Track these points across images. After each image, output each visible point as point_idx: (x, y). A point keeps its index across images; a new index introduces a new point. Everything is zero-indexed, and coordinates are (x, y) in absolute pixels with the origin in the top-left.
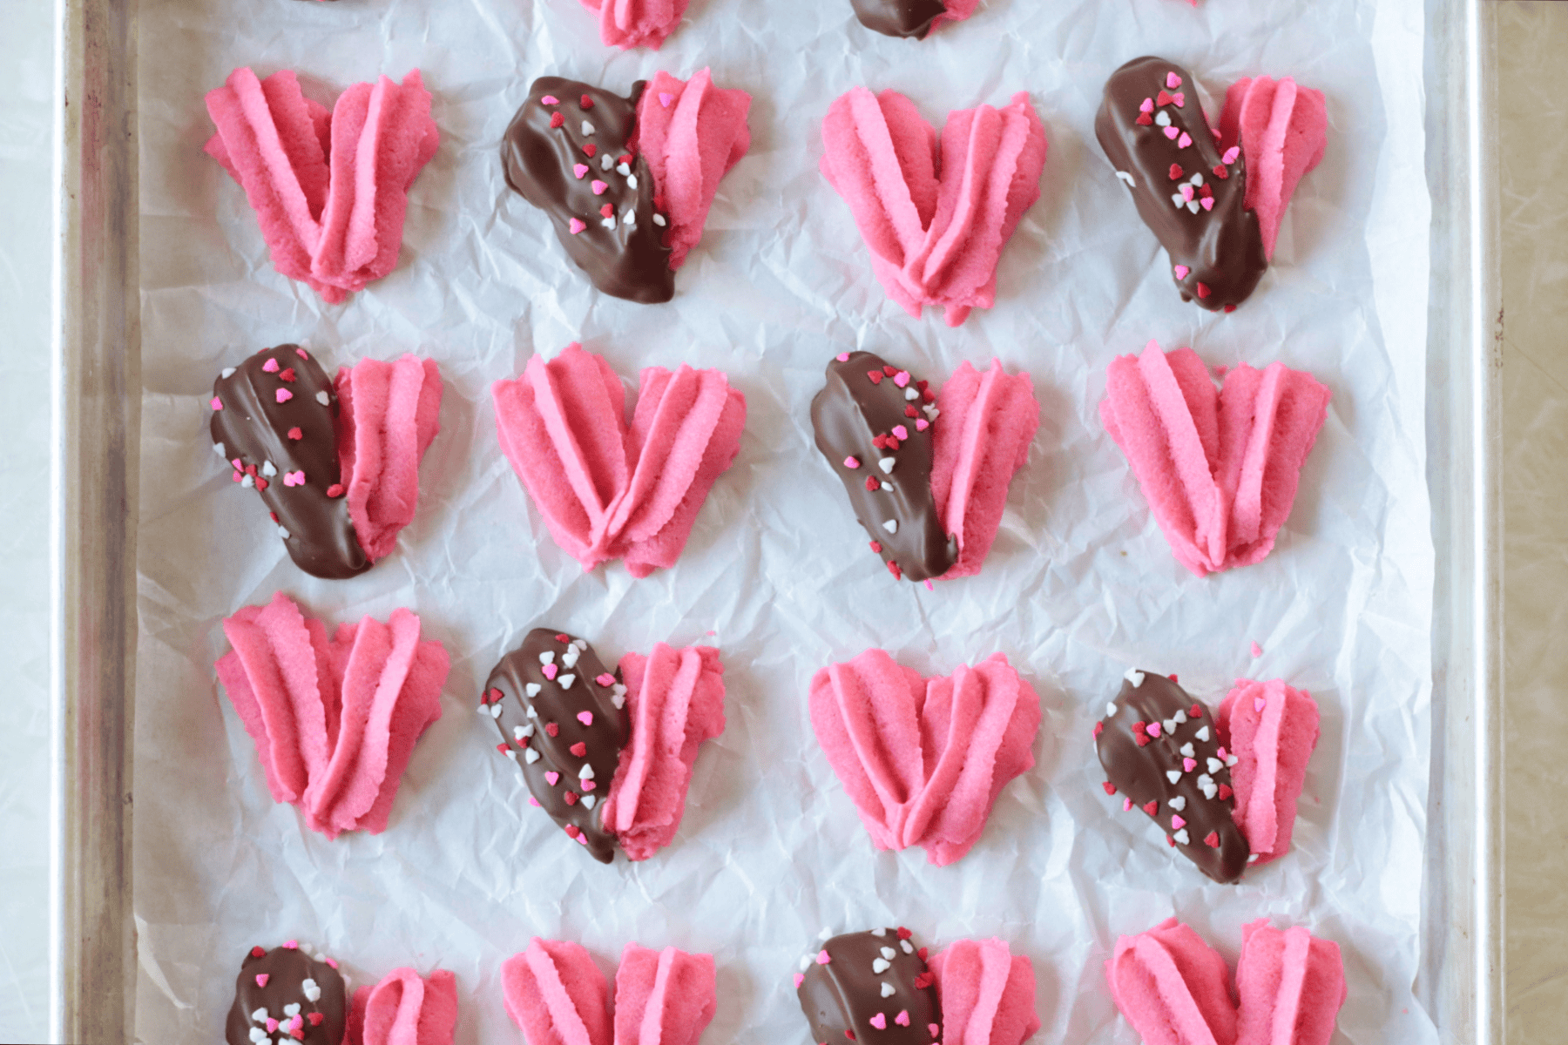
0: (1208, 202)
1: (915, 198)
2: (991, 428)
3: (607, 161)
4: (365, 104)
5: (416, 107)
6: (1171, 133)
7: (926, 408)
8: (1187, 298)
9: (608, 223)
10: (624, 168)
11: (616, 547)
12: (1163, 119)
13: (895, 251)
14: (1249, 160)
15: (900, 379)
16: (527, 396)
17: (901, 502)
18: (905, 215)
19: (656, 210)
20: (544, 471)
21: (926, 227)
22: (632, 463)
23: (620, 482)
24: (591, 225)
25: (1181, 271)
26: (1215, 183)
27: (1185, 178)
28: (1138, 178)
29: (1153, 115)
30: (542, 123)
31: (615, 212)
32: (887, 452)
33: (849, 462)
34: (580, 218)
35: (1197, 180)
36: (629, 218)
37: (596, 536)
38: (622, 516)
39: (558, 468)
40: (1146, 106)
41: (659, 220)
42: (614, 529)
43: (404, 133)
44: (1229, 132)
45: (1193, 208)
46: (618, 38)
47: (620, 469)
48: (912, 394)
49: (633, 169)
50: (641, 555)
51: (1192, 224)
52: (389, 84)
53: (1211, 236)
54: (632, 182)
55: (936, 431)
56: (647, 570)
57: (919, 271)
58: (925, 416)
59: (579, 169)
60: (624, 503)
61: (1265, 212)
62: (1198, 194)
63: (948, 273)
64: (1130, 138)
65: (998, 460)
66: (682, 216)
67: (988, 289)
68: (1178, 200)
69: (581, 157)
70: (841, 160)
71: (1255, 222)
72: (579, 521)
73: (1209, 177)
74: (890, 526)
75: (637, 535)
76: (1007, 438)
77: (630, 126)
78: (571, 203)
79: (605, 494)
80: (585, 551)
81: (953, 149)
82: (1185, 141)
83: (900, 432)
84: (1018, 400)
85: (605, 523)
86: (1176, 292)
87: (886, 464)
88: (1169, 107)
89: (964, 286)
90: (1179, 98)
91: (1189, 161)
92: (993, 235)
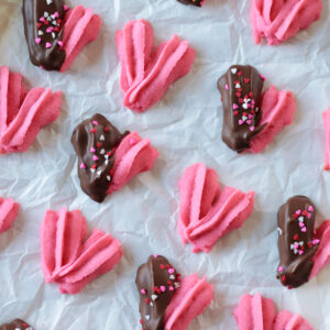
0: (301, 252)
1: (201, 208)
2: (194, 298)
3: (103, 151)
4: (39, 95)
5: (56, 103)
6: (301, 224)
7: (176, 284)
8: (278, 277)
9: (93, 170)
10: (106, 156)
11: (59, 280)
12: (301, 219)
13: (187, 220)
14: (320, 247)
15: (170, 271)
16: (56, 219)
17: (154, 311)
18: (195, 212)
19: (109, 174)
20: (49, 245)
21: (200, 218)
22: (78, 256)
23: (71, 261)
24: (87, 168)
25: (281, 269)
26: (306, 248)
27: (298, 241)
28: (283, 233)
29: (299, 216)
30: (90, 128)
31: (96, 168)
32: (156, 293)
33: (143, 291)
34: (85, 164)
35: (301, 243)
36: (99, 173)
37: (55, 274)
38: (66, 271)
39: (54, 246)
40: (298, 212)
41: (109, 178)
42: (61, 274)
43: (48, 110)
44: (319, 234)
45: (296, 251)
46: (128, 105)
47: (73, 256)
48: (172, 277)
49: (109, 158)
50: (66, 287)
51: (292, 256)
52: (50, 93)
53: (295, 264)
54: (106, 162)
55: (175, 292)
56: (65, 292)
57: (190, 231)
58: (174, 286)
59: (92, 150)
60: (69, 268)
61: (317, 265)
62: (299, 248)
63: (199, 236)
64: (288, 220)
65: (192, 310)
66: (116, 180)
67: (209, 248)
68: (292, 246)
69: (95, 146)
70: (185, 184)
71: (312, 266)
72: (51, 266)
73: (305, 245)
74: (148, 317)
75: (68, 280)
76: (197, 304)
77: (117, 143)
78: (85, 157)
79: (64, 262)
80: (48, 276)
81: (222, 198)
82: (304, 230)
83: (163, 288)
84: (207, 293)
85: (60, 270)
86: (276, 274)
87: (154, 297)
88: (305, 217)
89: (202, 243)
90: (309, 215)
91: (302, 236)
92: (219, 232)
